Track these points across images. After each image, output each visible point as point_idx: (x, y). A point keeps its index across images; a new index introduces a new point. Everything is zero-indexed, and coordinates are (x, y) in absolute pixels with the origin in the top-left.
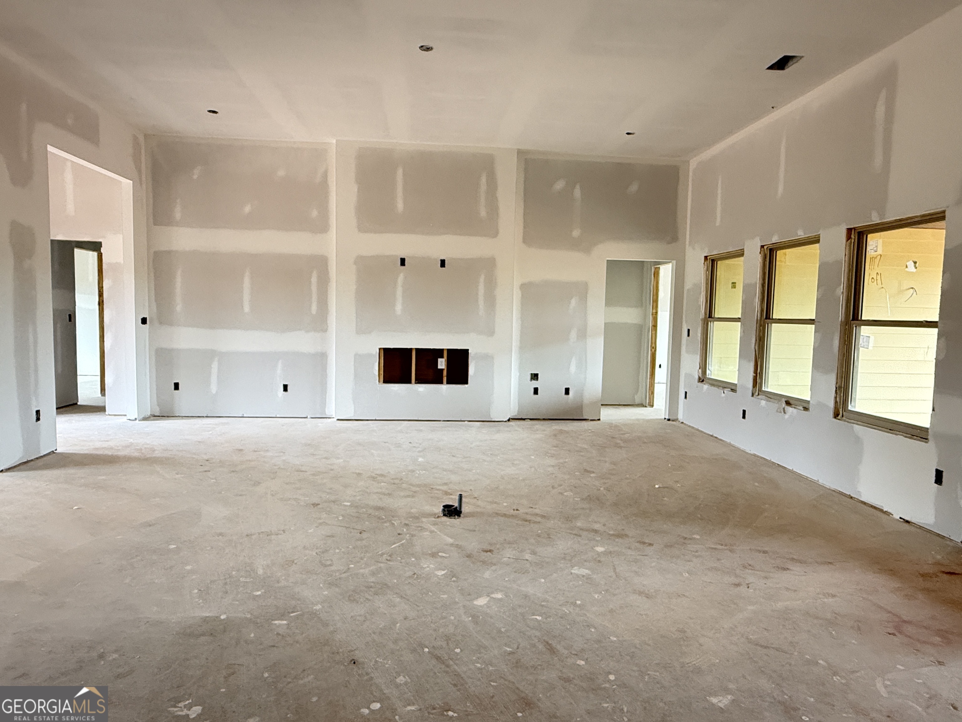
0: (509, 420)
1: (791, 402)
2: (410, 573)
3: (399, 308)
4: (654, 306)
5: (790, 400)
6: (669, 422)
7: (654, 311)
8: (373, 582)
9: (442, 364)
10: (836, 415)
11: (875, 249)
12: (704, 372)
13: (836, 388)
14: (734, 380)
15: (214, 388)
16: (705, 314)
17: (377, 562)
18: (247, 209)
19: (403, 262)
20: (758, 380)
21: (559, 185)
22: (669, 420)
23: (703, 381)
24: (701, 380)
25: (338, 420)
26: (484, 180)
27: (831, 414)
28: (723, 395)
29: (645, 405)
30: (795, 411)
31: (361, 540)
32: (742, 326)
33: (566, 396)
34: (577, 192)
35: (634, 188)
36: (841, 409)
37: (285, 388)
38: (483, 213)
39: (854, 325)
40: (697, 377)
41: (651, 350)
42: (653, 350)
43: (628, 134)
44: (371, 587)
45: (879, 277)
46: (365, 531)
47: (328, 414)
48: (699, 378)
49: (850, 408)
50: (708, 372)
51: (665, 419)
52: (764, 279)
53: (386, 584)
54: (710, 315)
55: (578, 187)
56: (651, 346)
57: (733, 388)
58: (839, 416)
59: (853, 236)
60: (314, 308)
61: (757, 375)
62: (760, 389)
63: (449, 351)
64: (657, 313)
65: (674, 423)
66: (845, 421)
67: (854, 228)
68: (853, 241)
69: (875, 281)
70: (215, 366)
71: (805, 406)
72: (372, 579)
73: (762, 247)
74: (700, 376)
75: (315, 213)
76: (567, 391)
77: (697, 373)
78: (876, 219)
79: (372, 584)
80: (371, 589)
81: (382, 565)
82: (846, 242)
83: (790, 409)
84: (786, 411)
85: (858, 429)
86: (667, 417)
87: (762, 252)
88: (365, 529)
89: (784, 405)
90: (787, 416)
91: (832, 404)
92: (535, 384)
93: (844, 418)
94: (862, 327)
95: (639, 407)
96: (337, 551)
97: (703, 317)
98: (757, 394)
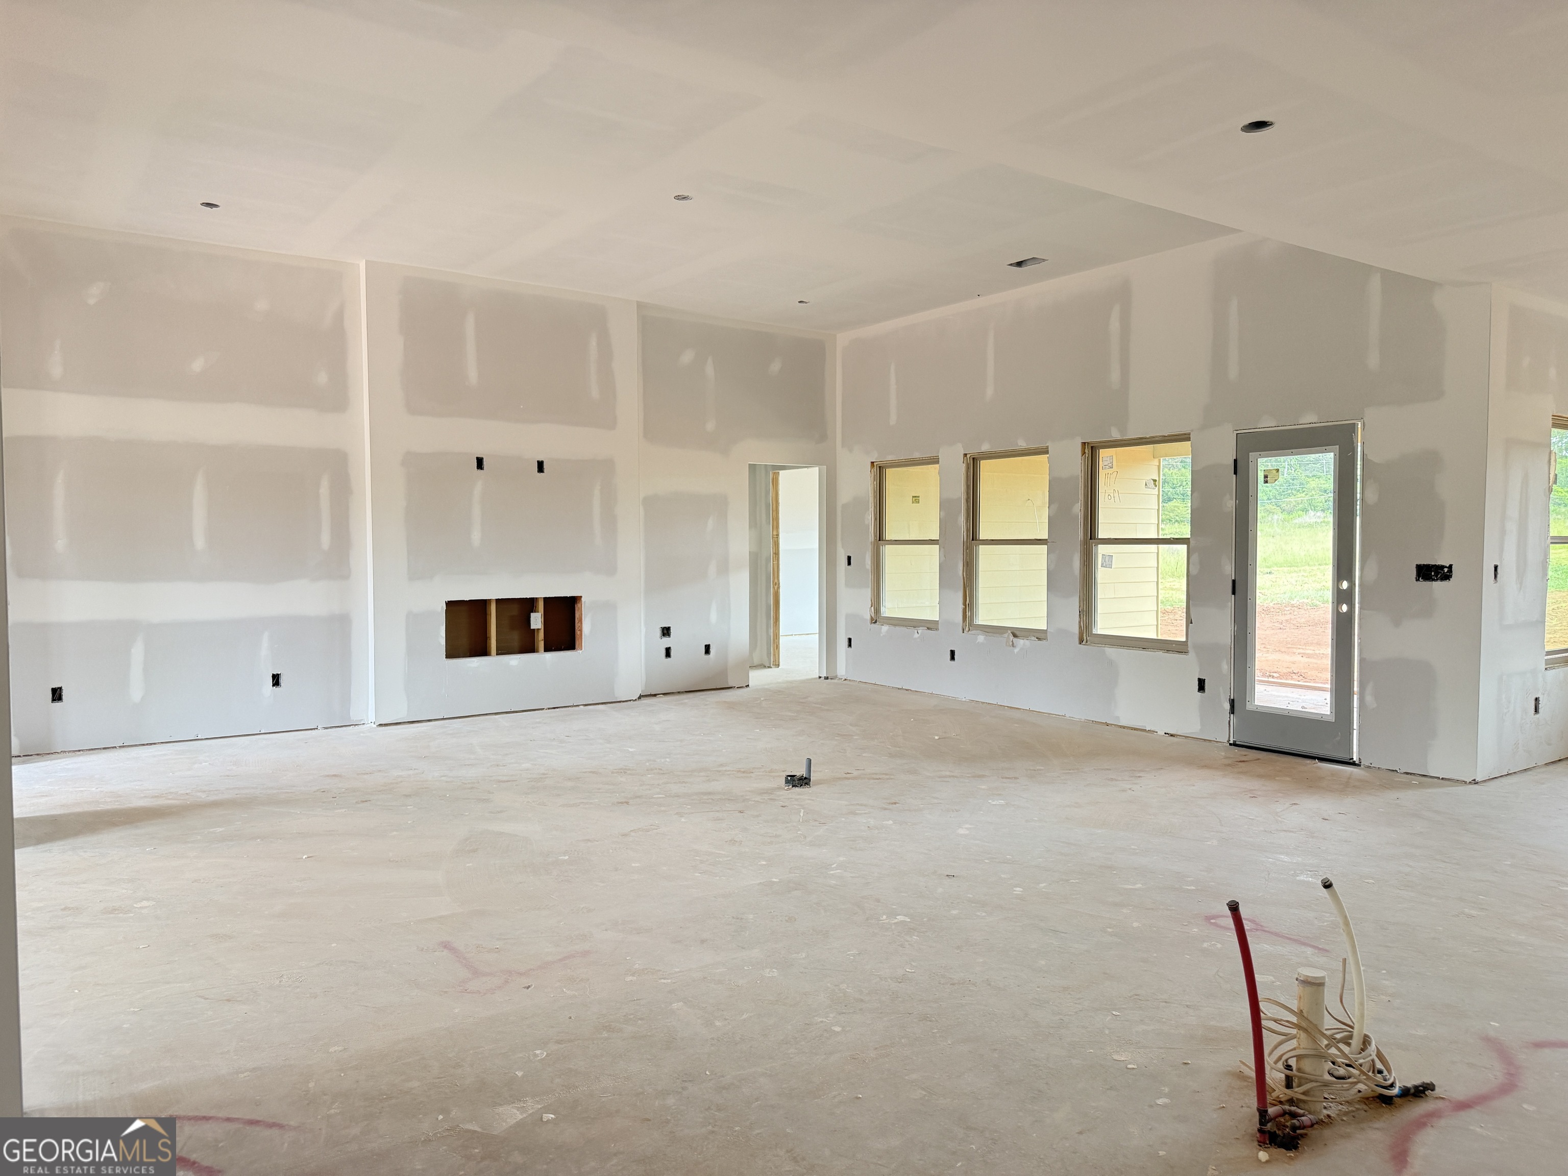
0: (640, 698)
1: (1017, 633)
3: (476, 536)
4: (775, 527)
5: (1015, 632)
6: (827, 680)
7: (775, 533)
9: (537, 621)
10: (1081, 641)
11: (1111, 465)
12: (877, 611)
13: (1080, 612)
14: (933, 615)
15: (136, 692)
16: (875, 536)
18: (198, 365)
19: (480, 463)
20: (967, 613)
21: (687, 357)
22: (827, 678)
23: (876, 622)
24: (874, 621)
25: (380, 725)
26: (593, 343)
27: (1077, 640)
28: (916, 635)
29: (767, 665)
30: (1027, 642)
32: (942, 550)
33: (707, 656)
34: (710, 370)
35: (776, 367)
36: (1085, 635)
37: (276, 680)
38: (595, 393)
39: (1094, 545)
40: (869, 618)
41: (774, 587)
42: (776, 587)
43: (800, 302)
45: (1116, 495)
47: (354, 717)
48: (872, 619)
49: (1094, 632)
50: (882, 609)
51: (820, 677)
52: (968, 493)
54: (880, 537)
55: (710, 361)
56: (773, 583)
57: (931, 626)
58: (1084, 642)
59: (1086, 451)
60: (326, 539)
61: (966, 607)
62: (971, 624)
63: (546, 600)
64: (778, 535)
65: (833, 681)
66: (1090, 645)
67: (1088, 443)
68: (1087, 456)
69: (1113, 498)
70: (138, 652)
71: (1040, 635)
73: (965, 455)
74: (873, 615)
75: (322, 378)
76: (707, 649)
77: (867, 613)
78: (1116, 435)
82: (1082, 457)
83: (1020, 642)
84: (1015, 644)
85: (1111, 652)
86: (824, 675)
87: (965, 462)
89: (1011, 637)
90: (1016, 650)
91: (1076, 630)
92: (667, 642)
93: (1088, 643)
94: (1099, 545)
95: (758, 669)
97: (873, 540)
98: (967, 629)
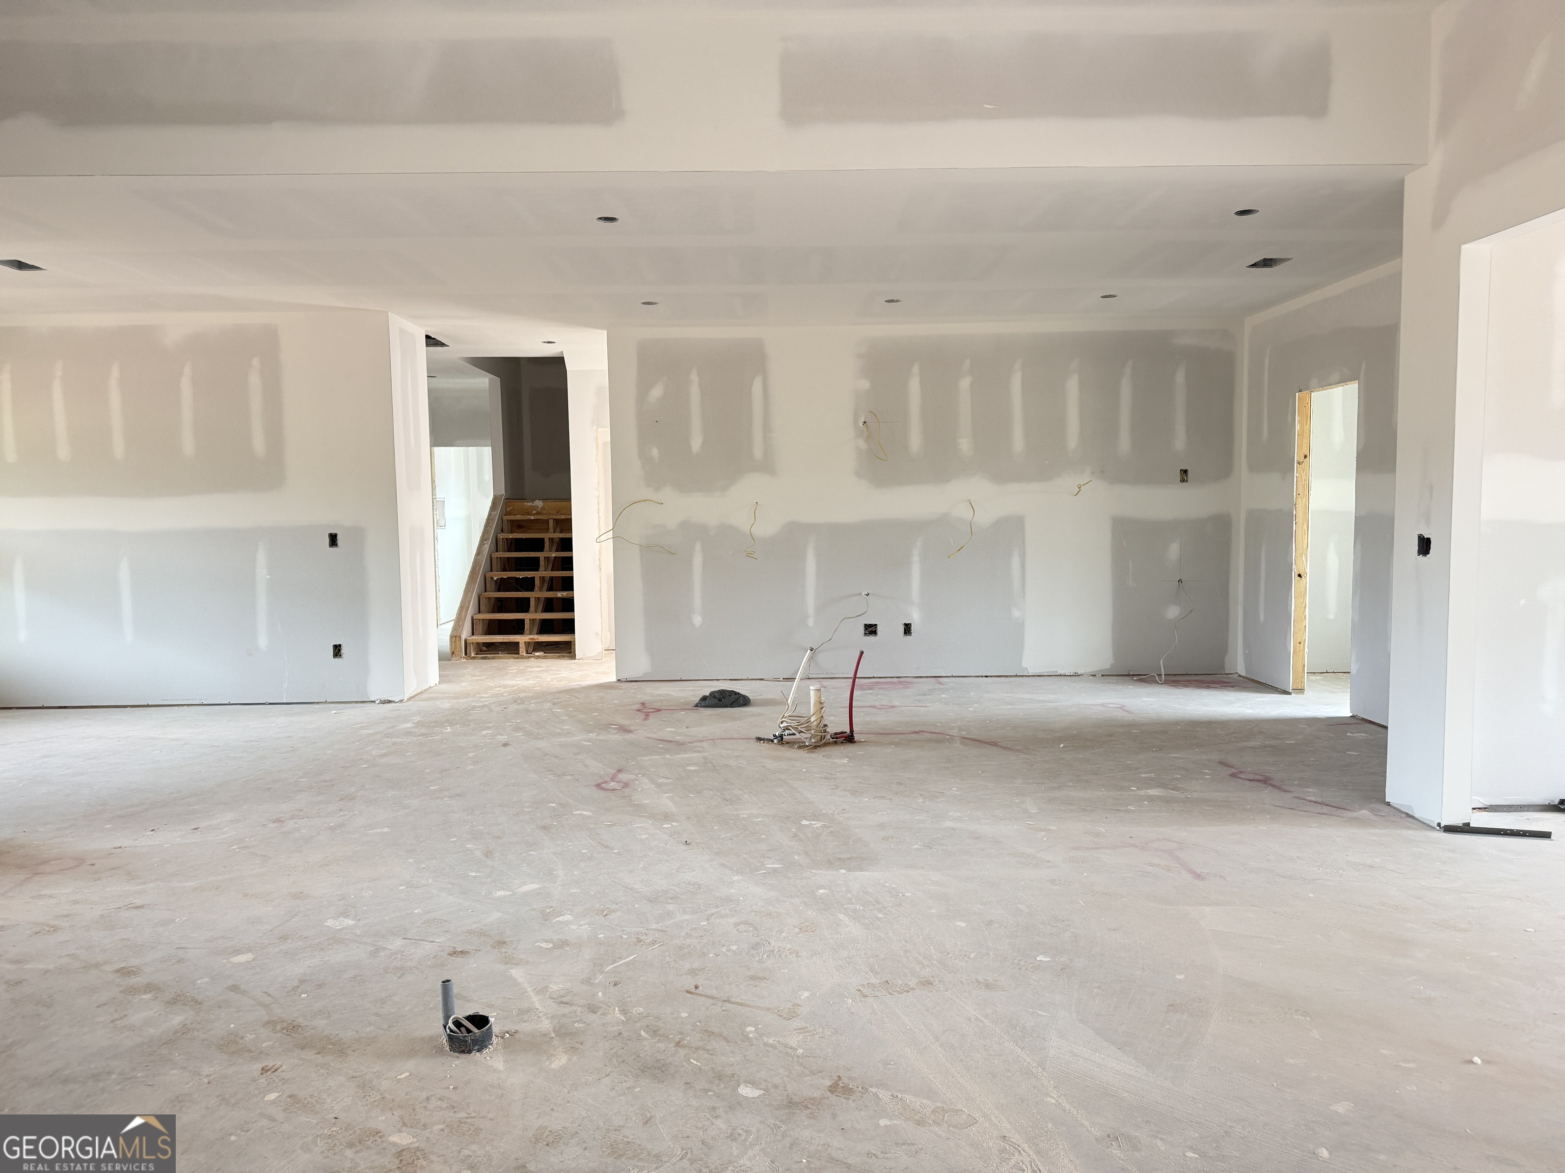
2: (613, 916)
8: (668, 903)
17: (662, 931)
31: (693, 972)
44: (672, 898)
46: (688, 992)
53: (651, 901)
72: (671, 907)
79: (670, 901)
80: (672, 896)
81: (654, 926)
88: (689, 995)
96: (734, 948)
